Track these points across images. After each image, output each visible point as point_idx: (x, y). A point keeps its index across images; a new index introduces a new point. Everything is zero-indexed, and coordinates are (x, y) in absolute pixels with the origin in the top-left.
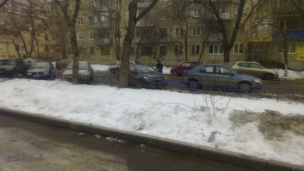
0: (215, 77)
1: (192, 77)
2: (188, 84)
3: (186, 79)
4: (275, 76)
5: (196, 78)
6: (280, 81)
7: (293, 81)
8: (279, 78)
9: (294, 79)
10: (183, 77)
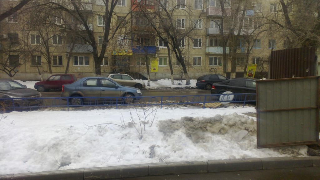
0: (100, 90)
1: (74, 92)
2: (70, 100)
3: (67, 95)
4: (143, 86)
5: (79, 92)
6: (146, 90)
7: (155, 89)
8: (145, 87)
9: (155, 88)
10: (63, 92)
